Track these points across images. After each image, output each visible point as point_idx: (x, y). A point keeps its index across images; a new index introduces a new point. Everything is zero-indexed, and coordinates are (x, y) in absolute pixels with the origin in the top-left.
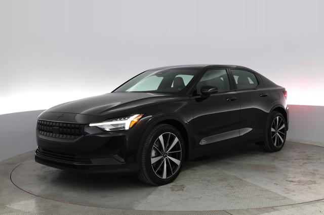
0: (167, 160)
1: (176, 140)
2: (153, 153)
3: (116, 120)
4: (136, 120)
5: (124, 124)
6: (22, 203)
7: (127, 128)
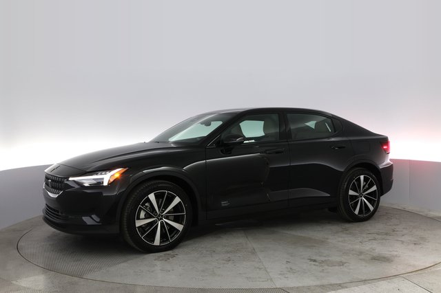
0: (162, 224)
1: (177, 200)
2: (142, 215)
3: (97, 174)
4: (117, 175)
5: (103, 179)
6: (32, 279)
7: (105, 184)
